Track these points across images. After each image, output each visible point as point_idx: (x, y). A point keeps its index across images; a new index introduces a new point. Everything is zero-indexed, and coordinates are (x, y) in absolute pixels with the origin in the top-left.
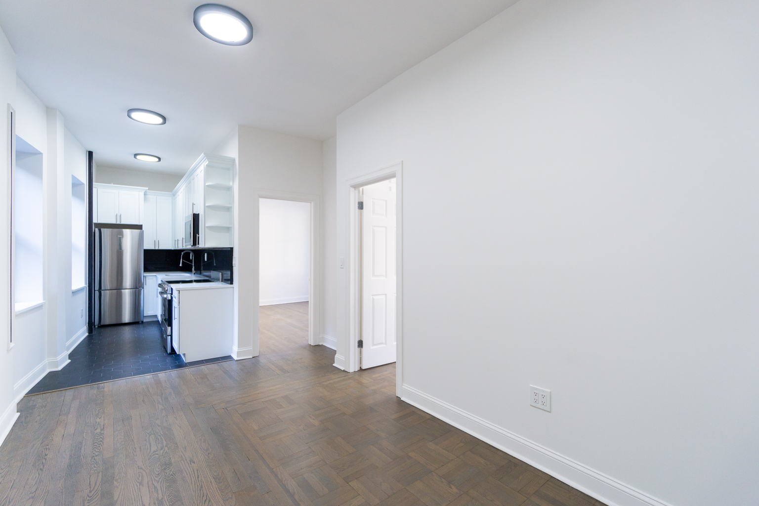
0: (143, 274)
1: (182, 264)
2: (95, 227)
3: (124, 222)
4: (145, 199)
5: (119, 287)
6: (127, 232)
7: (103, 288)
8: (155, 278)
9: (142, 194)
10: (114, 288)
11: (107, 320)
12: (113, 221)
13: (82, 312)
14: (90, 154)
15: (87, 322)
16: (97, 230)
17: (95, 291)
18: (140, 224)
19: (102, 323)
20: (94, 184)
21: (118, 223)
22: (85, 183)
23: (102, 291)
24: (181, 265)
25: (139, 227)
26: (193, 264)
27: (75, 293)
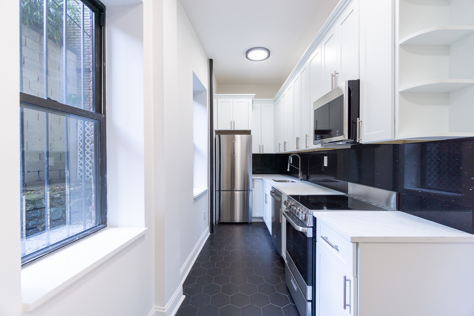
0: (252, 177)
1: (290, 169)
2: (216, 134)
3: (237, 128)
4: (253, 107)
5: (232, 190)
6: (238, 137)
7: (221, 190)
8: (261, 181)
9: (250, 100)
10: (229, 190)
11: (225, 219)
12: (228, 128)
13: (205, 215)
14: (211, 61)
15: (210, 222)
16: (217, 136)
17: (216, 191)
18: (249, 129)
19: (221, 221)
20: (214, 94)
21: (233, 129)
22: (207, 89)
23: (221, 192)
24: (288, 170)
25: (248, 132)
26: (300, 169)
27: (196, 199)
